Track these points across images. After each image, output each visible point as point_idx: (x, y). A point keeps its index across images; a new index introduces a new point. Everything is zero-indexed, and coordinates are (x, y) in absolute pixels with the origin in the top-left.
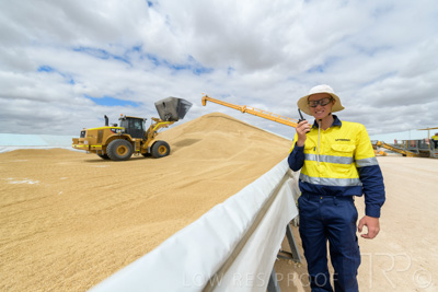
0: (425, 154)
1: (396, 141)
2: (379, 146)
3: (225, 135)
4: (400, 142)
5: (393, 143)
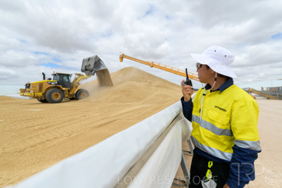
1: (262, 88)
2: (251, 92)
3: (137, 84)
4: (265, 89)
5: (260, 89)
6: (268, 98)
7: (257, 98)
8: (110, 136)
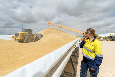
0: (113, 40)
2: (101, 38)
4: (106, 37)
5: (104, 37)
6: (108, 40)
7: (103, 40)
8: (44, 55)
